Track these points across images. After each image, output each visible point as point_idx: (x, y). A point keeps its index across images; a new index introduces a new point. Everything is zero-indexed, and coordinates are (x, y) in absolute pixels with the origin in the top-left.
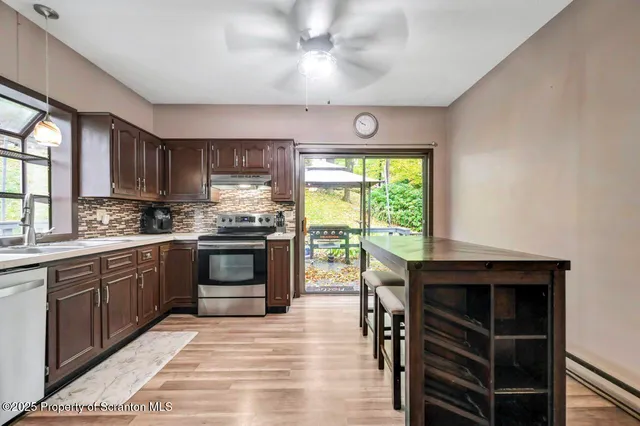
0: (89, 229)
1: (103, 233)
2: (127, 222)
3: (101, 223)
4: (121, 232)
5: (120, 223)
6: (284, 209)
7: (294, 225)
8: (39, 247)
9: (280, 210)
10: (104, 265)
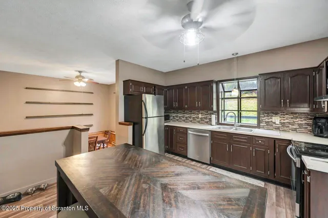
0: (267, 125)
3: (275, 123)
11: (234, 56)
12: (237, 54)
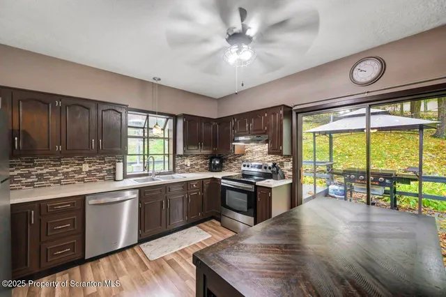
0: (181, 169)
1: (188, 171)
2: (201, 164)
3: (186, 166)
4: (198, 170)
5: (197, 165)
6: (284, 160)
7: (291, 173)
8: (156, 177)
9: (281, 160)
10: (168, 190)
11: (155, 82)
12: (159, 79)
